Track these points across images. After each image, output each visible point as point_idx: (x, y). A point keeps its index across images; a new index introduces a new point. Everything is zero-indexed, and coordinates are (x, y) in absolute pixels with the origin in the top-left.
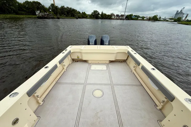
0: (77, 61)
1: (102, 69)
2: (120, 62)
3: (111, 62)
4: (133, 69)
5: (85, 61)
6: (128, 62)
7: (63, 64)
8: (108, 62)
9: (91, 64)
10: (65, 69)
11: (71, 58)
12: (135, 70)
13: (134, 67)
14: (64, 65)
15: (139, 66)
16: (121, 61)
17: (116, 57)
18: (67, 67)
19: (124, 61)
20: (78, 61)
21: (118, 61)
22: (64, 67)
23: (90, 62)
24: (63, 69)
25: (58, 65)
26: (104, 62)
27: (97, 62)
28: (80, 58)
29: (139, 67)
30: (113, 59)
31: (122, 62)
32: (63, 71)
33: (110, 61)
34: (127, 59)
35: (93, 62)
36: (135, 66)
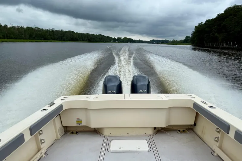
0: (75, 132)
1: (138, 150)
2: (179, 131)
3: (158, 131)
4: (215, 146)
5: (97, 132)
6: (199, 129)
7: (41, 137)
8: (150, 132)
9: (109, 139)
10: (43, 151)
11: (61, 125)
12: (220, 148)
13: (217, 140)
14: (41, 140)
15: (228, 133)
16: (181, 130)
17: (168, 120)
18: (49, 148)
19: (190, 129)
20: (77, 133)
21: (176, 130)
22: (42, 146)
23: (106, 133)
24: (39, 151)
25: (27, 137)
26: (142, 132)
27: (124, 132)
28: (84, 124)
29: (229, 135)
30: (162, 124)
31: (184, 131)
32: (39, 156)
33: (155, 128)
34: (195, 125)
35: (114, 133)
36: (218, 138)
